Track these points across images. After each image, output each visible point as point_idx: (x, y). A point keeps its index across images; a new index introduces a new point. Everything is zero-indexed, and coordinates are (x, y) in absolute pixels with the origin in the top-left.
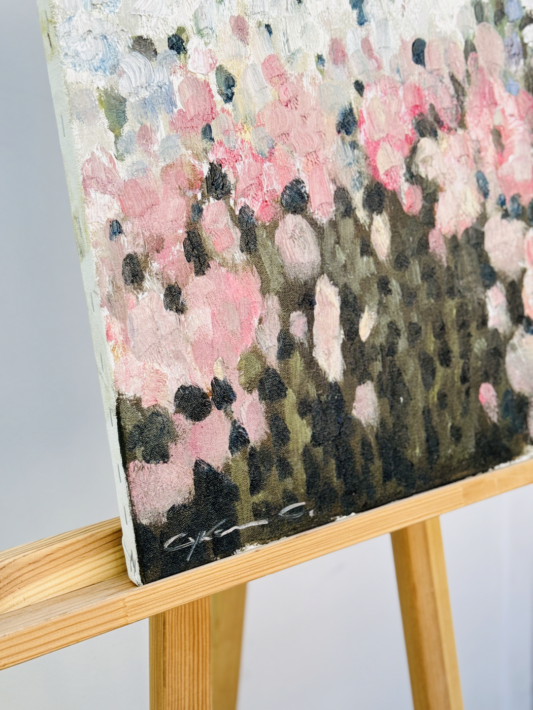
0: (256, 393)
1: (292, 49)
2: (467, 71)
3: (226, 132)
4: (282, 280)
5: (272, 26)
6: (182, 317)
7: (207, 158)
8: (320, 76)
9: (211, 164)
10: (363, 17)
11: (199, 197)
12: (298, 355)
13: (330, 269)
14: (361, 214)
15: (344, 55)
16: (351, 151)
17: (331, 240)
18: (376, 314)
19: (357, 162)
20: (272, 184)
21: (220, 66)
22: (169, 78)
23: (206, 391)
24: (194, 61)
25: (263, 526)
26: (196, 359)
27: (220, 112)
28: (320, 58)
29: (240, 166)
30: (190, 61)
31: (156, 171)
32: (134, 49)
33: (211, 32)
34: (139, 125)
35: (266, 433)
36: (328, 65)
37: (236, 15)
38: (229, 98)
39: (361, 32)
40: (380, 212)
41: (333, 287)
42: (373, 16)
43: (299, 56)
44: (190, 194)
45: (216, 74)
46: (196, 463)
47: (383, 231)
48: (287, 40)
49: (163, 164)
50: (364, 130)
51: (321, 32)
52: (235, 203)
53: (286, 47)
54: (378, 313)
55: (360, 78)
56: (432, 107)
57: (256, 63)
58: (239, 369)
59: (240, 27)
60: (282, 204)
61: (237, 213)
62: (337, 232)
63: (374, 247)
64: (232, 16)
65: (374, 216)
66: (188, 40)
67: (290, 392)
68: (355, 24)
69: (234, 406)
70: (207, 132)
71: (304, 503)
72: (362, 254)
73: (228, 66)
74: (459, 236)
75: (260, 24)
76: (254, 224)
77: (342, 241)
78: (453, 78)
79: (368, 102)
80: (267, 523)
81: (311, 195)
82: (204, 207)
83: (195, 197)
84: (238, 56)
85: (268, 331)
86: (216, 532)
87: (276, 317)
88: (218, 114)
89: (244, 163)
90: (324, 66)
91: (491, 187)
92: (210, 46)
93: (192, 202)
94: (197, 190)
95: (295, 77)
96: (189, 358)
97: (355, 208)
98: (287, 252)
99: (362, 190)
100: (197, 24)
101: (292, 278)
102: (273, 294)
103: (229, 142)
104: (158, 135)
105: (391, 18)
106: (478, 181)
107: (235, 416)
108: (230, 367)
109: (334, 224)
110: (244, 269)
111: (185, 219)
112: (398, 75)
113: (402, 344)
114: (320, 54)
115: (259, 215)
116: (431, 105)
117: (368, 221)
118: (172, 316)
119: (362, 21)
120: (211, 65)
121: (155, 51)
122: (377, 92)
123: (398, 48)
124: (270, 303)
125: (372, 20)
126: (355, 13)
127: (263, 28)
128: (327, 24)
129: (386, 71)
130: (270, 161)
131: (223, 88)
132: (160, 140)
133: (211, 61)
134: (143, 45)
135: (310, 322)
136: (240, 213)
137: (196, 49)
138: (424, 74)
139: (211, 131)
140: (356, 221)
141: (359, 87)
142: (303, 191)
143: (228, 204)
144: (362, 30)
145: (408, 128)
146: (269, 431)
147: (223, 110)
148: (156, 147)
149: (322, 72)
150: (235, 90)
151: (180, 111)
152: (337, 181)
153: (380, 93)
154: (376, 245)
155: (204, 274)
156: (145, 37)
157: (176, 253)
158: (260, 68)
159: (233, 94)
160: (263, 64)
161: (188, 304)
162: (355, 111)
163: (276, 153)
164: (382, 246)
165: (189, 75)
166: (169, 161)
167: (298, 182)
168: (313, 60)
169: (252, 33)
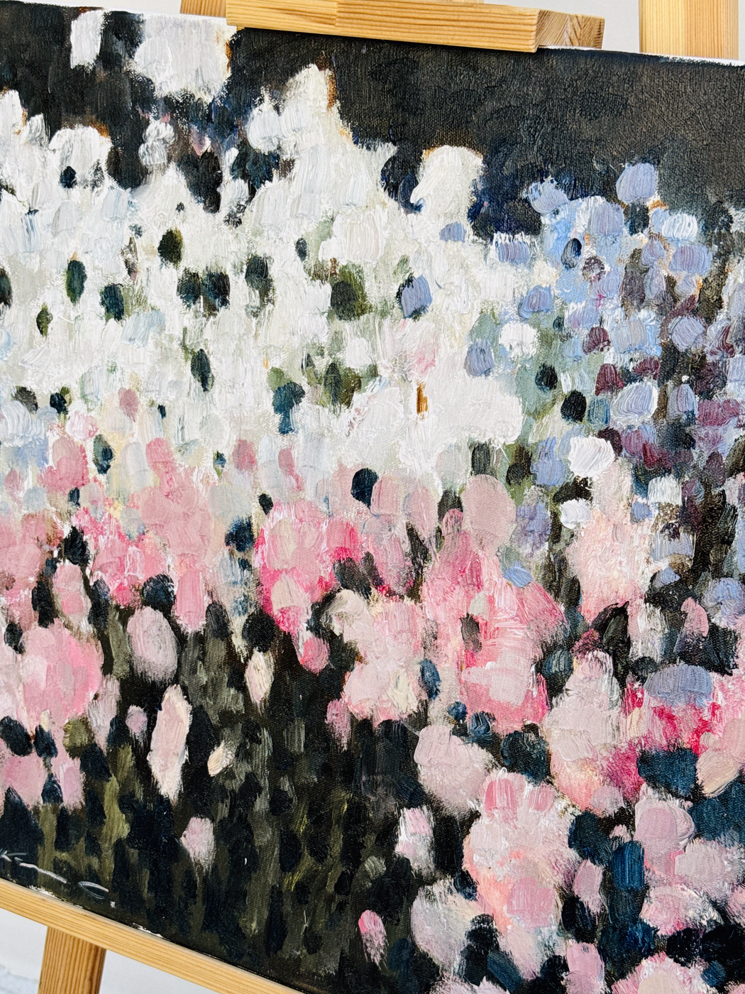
0: (77, 762)
1: (187, 439)
2: (439, 530)
3: (94, 502)
4: (127, 668)
5: (166, 409)
6: (19, 656)
7: (70, 521)
8: (216, 477)
9: (74, 528)
10: (288, 424)
11: (56, 554)
12: (130, 749)
13: (186, 682)
14: (239, 643)
15: (252, 462)
16: (239, 570)
17: (192, 653)
18: (234, 755)
19: (246, 584)
20: (135, 571)
21: (100, 435)
22: (45, 434)
23: (31, 734)
24: (73, 424)
25: (60, 883)
26: (26, 700)
27: (92, 481)
28: (219, 457)
29: (103, 540)
30: (68, 423)
31: (18, 516)
32: (16, 398)
33: (95, 400)
34: (9, 469)
35: (81, 803)
36: (229, 467)
37: (127, 388)
38: (103, 470)
39: (282, 442)
40: (264, 650)
41: (186, 702)
42: (303, 427)
43: (194, 448)
44: (47, 548)
45: (95, 442)
46: (9, 789)
47: (263, 671)
48: (183, 428)
49: (26, 512)
50: (263, 553)
51: (227, 428)
52: (91, 574)
53: (180, 434)
54: (237, 756)
55: (269, 493)
56: (368, 557)
57: (141, 442)
58: (66, 731)
59: (128, 401)
60: (143, 594)
61: (91, 584)
62: (203, 649)
63: (248, 684)
64: (122, 388)
65: (255, 651)
66: (70, 402)
67: (113, 779)
68: (275, 430)
69: (53, 760)
70: (74, 496)
71: (107, 890)
72: (230, 685)
73: (109, 438)
74: (376, 725)
75: (152, 404)
76: (107, 601)
77: (207, 659)
78: (412, 533)
79: (275, 523)
80: (65, 882)
81: (178, 598)
82: (58, 565)
83: (51, 552)
84: (122, 431)
85: (101, 709)
86: (16, 858)
87: (114, 701)
88: (89, 481)
89: (108, 538)
90: (223, 467)
91: (444, 686)
92: (93, 414)
93: (48, 556)
94: (55, 547)
95: (185, 469)
96: (20, 696)
97: (232, 633)
98: (139, 644)
99: (246, 617)
100: (82, 389)
101: (139, 672)
102: (114, 677)
103: (95, 512)
104: (26, 483)
105: (330, 434)
106: (423, 671)
107: (53, 770)
108: (56, 723)
109: (200, 639)
110: (88, 641)
111: (38, 570)
112: (324, 505)
113: (261, 804)
114: (220, 452)
115: (115, 595)
116: (368, 554)
117: (245, 653)
118: (9, 651)
119: (285, 429)
120: (90, 432)
121: (36, 405)
122: (290, 516)
123: (332, 472)
124: (110, 684)
125: (300, 431)
126: (277, 418)
127: (155, 408)
128: (237, 421)
129: (309, 494)
130: (137, 546)
131: (99, 458)
132: (26, 488)
133: (90, 427)
134: (25, 395)
135: (152, 723)
136: (94, 585)
137: (76, 413)
138: (366, 514)
139: (78, 497)
140: (230, 646)
141: (266, 503)
142: (170, 590)
143: (83, 570)
144: (283, 440)
145: (326, 570)
146: (84, 803)
147: (95, 480)
148: (21, 495)
149: (219, 473)
150: (112, 463)
151: (51, 467)
152: (214, 595)
153: (293, 518)
154: (250, 683)
155: (46, 627)
156: (29, 389)
157: (23, 597)
158: (144, 449)
159: (109, 467)
160: (149, 446)
161: (28, 647)
162: (254, 528)
163: (147, 541)
164: (258, 687)
165: (66, 436)
166: (31, 511)
167: (165, 578)
168: (210, 457)
169: (141, 411)
